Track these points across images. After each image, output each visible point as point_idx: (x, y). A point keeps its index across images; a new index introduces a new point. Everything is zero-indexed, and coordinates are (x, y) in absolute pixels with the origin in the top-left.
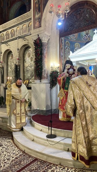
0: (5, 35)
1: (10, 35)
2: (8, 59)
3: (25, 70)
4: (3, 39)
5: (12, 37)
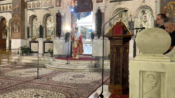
0: (31, 4)
1: (36, 5)
2: (33, 21)
3: (47, 30)
4: (29, 6)
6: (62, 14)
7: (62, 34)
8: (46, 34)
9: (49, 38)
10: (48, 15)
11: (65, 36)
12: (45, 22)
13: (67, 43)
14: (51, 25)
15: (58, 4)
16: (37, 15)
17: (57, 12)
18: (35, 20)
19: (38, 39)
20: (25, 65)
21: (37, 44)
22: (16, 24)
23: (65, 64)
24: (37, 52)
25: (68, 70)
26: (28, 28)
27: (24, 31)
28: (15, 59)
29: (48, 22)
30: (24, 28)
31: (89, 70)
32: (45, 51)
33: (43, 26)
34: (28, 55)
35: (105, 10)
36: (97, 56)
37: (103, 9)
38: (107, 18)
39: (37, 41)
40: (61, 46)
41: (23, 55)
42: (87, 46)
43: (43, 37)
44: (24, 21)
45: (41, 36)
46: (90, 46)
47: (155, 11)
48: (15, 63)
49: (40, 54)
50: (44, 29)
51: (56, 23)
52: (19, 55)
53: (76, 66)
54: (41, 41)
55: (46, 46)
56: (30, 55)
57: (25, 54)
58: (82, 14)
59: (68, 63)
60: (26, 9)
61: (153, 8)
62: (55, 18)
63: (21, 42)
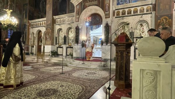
0: (59, 21)
1: (62, 22)
3: (69, 39)
5: (63, 22)
6: (80, 27)
7: (79, 42)
8: (68, 42)
9: (70, 44)
10: (70, 28)
11: (81, 43)
12: (68, 33)
13: (83, 48)
14: (72, 35)
15: (77, 20)
16: (62, 28)
17: (76, 26)
18: (61, 32)
19: (62, 45)
20: (54, 64)
21: (62, 49)
22: (48, 35)
23: (81, 64)
24: (62, 55)
25: (83, 69)
26: (56, 38)
27: (53, 40)
28: (47, 59)
29: (70, 33)
30: (54, 38)
31: (99, 69)
32: (68, 54)
33: (66, 36)
34: (55, 57)
35: (111, 24)
36: (105, 58)
37: (110, 23)
38: (113, 30)
39: (62, 47)
40: (79, 51)
41: (52, 57)
42: (97, 50)
43: (66, 44)
44: (54, 33)
45: (65, 43)
46: (100, 51)
47: (150, 24)
48: (47, 62)
49: (64, 56)
50: (67, 38)
51: (75, 34)
52: (50, 57)
53: (90, 66)
54: (64, 47)
55: (68, 51)
56: (57, 57)
57: (54, 56)
58: (94, 27)
59: (83, 63)
60: (55, 24)
61: (149, 22)
62: (75, 30)
63: (52, 47)
